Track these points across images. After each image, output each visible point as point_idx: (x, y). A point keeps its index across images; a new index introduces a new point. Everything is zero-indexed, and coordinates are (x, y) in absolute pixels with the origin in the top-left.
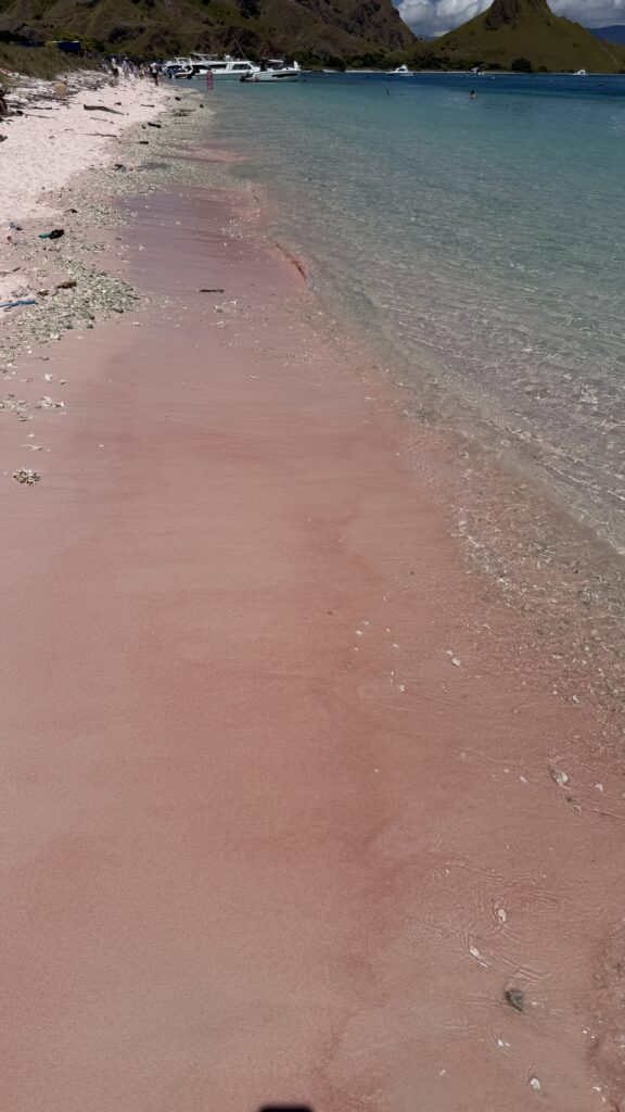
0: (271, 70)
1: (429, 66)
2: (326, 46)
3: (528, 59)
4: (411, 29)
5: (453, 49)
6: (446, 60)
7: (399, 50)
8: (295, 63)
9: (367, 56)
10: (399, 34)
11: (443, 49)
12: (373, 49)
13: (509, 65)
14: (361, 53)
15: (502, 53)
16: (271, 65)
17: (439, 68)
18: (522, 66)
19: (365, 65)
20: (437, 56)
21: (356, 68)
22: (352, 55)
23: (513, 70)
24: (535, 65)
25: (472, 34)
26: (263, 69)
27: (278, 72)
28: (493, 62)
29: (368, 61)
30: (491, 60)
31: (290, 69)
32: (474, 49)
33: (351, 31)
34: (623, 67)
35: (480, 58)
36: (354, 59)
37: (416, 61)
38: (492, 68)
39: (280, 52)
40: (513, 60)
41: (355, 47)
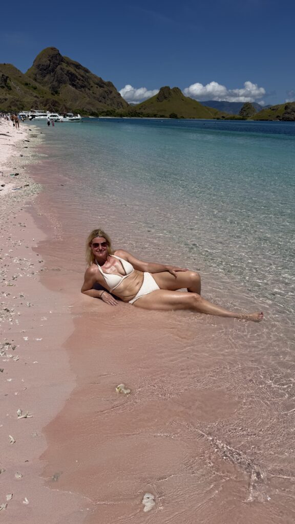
0: (68, 118)
1: (135, 116)
2: (89, 107)
3: (176, 113)
4: (126, 101)
5: (145, 109)
6: (142, 113)
7: (121, 109)
8: (79, 115)
9: (108, 111)
10: (121, 103)
11: (140, 109)
12: (110, 108)
13: (168, 116)
14: (105, 110)
15: (165, 111)
16: (67, 116)
17: (139, 116)
18: (173, 116)
19: (107, 115)
20: (138, 112)
21: (103, 116)
22: (101, 111)
23: (170, 117)
24: (179, 116)
25: (152, 103)
26: (64, 117)
27: (71, 118)
28: (162, 114)
29: (108, 113)
30: (160, 114)
31: (77, 117)
32: (153, 109)
33: (100, 102)
34: (215, 117)
35: (155, 112)
36: (103, 112)
37: (129, 114)
38: (161, 116)
39: (70, 109)
40: (170, 113)
41: (103, 108)
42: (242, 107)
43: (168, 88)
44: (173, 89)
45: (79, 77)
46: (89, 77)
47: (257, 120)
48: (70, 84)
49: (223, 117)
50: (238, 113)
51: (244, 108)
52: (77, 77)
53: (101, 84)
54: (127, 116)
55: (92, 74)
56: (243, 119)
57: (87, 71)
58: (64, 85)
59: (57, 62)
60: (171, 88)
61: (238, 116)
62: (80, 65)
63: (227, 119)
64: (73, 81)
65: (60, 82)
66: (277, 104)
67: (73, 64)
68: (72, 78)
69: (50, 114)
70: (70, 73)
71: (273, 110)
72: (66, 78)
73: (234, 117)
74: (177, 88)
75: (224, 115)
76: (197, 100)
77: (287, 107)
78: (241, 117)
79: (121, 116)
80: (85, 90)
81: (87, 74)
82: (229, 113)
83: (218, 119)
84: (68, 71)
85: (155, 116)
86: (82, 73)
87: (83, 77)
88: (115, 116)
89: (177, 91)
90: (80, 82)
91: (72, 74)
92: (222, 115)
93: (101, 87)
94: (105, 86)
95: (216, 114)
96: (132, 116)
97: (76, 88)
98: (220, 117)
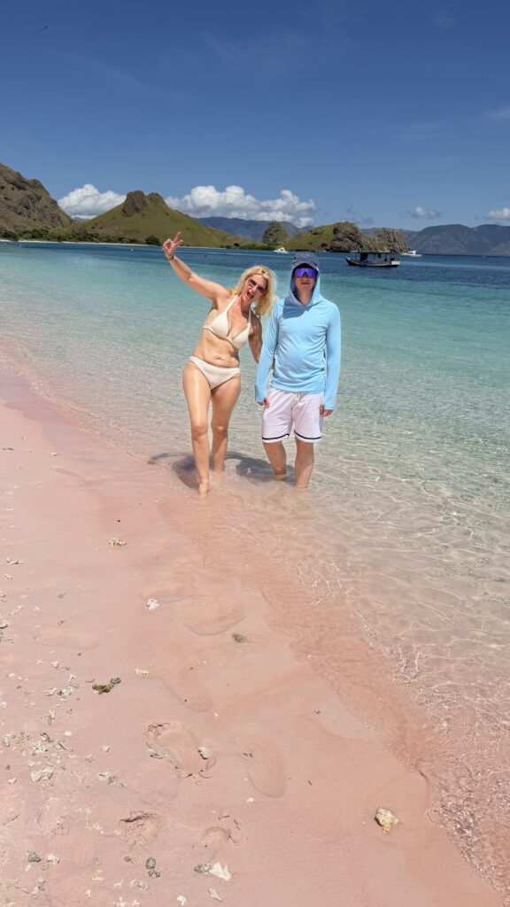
1: (84, 239)
3: (157, 237)
4: (68, 214)
5: (101, 228)
6: (97, 236)
7: (60, 227)
9: (34, 231)
10: (59, 217)
11: (93, 228)
12: (39, 226)
13: (143, 240)
14: (30, 228)
15: (138, 232)
17: (92, 241)
18: (152, 241)
19: (34, 237)
20: (90, 232)
21: (26, 239)
22: (23, 230)
23: (148, 243)
25: (114, 218)
28: (131, 237)
29: (36, 234)
30: (128, 236)
32: (117, 228)
33: (20, 214)
34: (223, 244)
35: (121, 234)
36: (24, 233)
37: (74, 235)
38: (132, 241)
40: (146, 237)
41: (25, 225)
42: (266, 228)
43: (140, 194)
44: (150, 195)
47: (291, 250)
49: (237, 245)
50: (261, 239)
51: (270, 230)
53: (20, 183)
54: (70, 239)
56: (268, 249)
60: (146, 194)
61: (259, 243)
63: (244, 248)
66: (320, 225)
73: (254, 245)
74: (157, 194)
75: (238, 242)
77: (336, 229)
78: (266, 245)
79: (60, 239)
82: (245, 238)
83: (228, 247)
85: (120, 240)
88: (49, 240)
89: (156, 199)
92: (235, 242)
93: (20, 188)
94: (27, 187)
95: (224, 239)
96: (80, 240)
98: (232, 245)
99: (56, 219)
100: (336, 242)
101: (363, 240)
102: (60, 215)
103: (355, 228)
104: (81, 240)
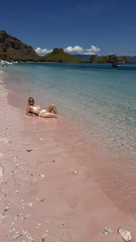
0: (11, 63)
1: (43, 61)
2: (21, 57)
3: (61, 60)
4: (38, 54)
5: (47, 58)
6: (46, 60)
7: (36, 58)
8: (16, 62)
9: (30, 59)
11: (45, 58)
12: (31, 58)
13: (58, 61)
14: (29, 59)
15: (56, 59)
16: (11, 62)
17: (45, 62)
18: (60, 61)
19: (30, 61)
20: (44, 59)
21: (28, 62)
22: (27, 59)
23: (59, 62)
24: (63, 61)
25: (50, 56)
26: (10, 62)
27: (13, 63)
28: (55, 60)
30: (54, 60)
31: (15, 63)
32: (51, 58)
33: (26, 55)
34: (79, 62)
35: (52, 60)
36: (27, 60)
37: (40, 61)
38: (55, 62)
39: (12, 59)
40: (58, 60)
41: (28, 58)
42: (91, 57)
43: (57, 49)
44: (60, 49)
45: (16, 44)
46: (20, 44)
47: (98, 63)
48: (12, 47)
49: (82, 62)
50: (89, 60)
51: (92, 57)
52: (15, 44)
53: (26, 47)
54: (39, 61)
55: (22, 43)
56: (91, 62)
57: (19, 41)
58: (9, 48)
59: (6, 37)
60: (59, 49)
61: (89, 61)
62: (16, 39)
63: (84, 62)
64: (13, 46)
65: (7, 46)
66: (106, 56)
67: (13, 38)
68: (13, 45)
69: (3, 61)
70: (11, 42)
71: (104, 58)
72: (10, 44)
73: (87, 61)
74: (62, 49)
75: (83, 61)
76: (71, 54)
77: (110, 56)
78: (91, 61)
79: (36, 61)
80: (19, 50)
81: (20, 43)
82: (85, 60)
83: (80, 62)
84: (11, 41)
85: (52, 61)
86: (17, 42)
87: (18, 44)
88: (33, 62)
89: (61, 50)
90: (17, 46)
91: (13, 43)
92: (82, 61)
93: (26, 48)
94: (28, 48)
95: (79, 60)
97: (15, 49)
98: (81, 62)
99: (35, 56)
100: (110, 60)
101: (118, 59)
102: (37, 55)
103: (116, 56)
104: (42, 62)
